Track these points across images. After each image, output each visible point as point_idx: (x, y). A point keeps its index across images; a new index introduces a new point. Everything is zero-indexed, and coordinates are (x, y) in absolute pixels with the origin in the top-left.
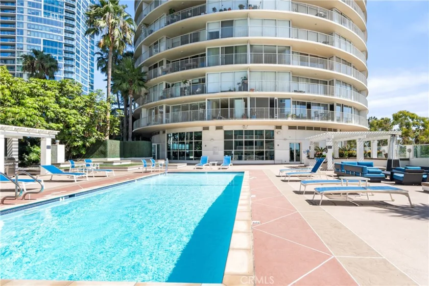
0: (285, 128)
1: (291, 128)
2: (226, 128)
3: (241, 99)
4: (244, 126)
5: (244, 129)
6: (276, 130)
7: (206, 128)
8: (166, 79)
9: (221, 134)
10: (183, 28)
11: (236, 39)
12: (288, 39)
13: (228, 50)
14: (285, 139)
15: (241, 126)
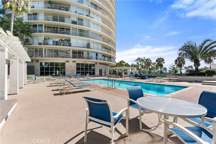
0: (98, 64)
1: (100, 64)
2: (77, 62)
3: (86, 51)
4: (85, 62)
5: (85, 63)
6: (96, 64)
7: (68, 62)
8: (45, 35)
9: (75, 64)
10: (57, 13)
11: (84, 27)
12: (97, 31)
13: (81, 30)
14: (98, 68)
15: (84, 62)
